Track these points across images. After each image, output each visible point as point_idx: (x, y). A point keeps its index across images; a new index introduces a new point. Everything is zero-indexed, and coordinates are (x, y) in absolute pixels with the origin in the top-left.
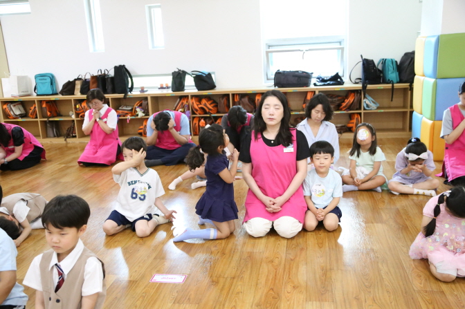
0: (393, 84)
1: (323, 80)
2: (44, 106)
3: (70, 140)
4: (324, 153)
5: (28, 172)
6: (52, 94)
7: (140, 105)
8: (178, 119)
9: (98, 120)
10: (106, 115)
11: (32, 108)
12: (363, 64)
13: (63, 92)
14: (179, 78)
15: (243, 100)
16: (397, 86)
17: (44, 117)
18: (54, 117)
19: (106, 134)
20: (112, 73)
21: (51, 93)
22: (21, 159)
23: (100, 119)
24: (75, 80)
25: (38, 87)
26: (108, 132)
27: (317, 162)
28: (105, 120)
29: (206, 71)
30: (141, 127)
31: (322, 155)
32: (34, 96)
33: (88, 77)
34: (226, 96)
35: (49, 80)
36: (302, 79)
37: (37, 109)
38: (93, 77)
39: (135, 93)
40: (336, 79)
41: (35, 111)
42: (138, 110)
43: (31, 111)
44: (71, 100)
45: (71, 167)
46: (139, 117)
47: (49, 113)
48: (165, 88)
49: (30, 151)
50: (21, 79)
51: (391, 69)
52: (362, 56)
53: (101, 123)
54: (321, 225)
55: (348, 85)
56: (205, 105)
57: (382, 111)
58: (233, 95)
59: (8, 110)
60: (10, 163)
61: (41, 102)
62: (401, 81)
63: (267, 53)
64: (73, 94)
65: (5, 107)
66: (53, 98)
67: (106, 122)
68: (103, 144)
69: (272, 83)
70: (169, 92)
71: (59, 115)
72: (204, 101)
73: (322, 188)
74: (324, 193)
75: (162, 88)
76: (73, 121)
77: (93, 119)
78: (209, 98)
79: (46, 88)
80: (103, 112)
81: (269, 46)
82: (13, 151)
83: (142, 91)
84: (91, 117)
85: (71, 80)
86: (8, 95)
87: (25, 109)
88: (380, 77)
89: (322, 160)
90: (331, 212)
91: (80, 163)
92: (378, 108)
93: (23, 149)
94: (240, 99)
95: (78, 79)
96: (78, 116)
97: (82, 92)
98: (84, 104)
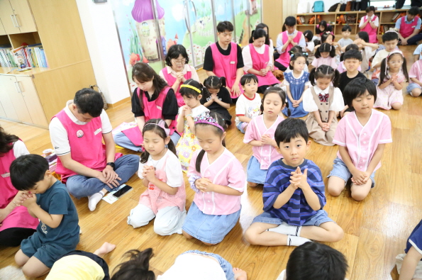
10: (374, 19)
11: (312, 19)
13: (330, 11)
24: (338, 4)
25: (314, 7)
28: (373, 22)
32: (312, 13)
33: (345, 2)
35: (321, 4)
37: (315, 19)
38: (348, 2)
41: (313, 21)
43: (311, 21)
44: (334, 15)
59: (300, 20)
61: (317, 16)
64: (335, 11)
65: (298, 18)
66: (323, 13)
77: (367, 21)
84: (365, 20)
85: (336, 4)
87: (305, 20)
95: (340, 3)
96: (337, 22)
97: (341, 10)
98: (342, 17)
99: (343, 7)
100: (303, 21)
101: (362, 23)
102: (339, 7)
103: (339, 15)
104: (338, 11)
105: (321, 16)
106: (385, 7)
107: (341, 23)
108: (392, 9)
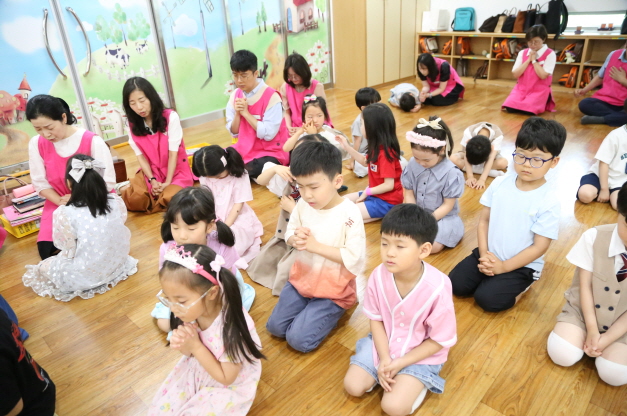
2: (460, 42)
3: (480, 82)
5: (450, 110)
6: (470, 31)
7: (572, 50)
9: (534, 62)
10: (544, 57)
11: (448, 44)
13: (482, 29)
17: (456, 54)
18: (467, 55)
19: (540, 79)
20: (545, 9)
21: (468, 28)
22: (444, 95)
23: (537, 61)
24: (499, 16)
25: (457, 21)
26: (543, 77)
28: (542, 62)
30: (566, 75)
32: (450, 32)
33: (515, 13)
35: (469, 15)
37: (452, 45)
38: (521, 13)
39: (568, 33)
41: (449, 48)
42: (568, 54)
43: (445, 47)
44: (490, 38)
45: (493, 110)
46: (567, 63)
47: (463, 51)
48: (607, 30)
49: (452, 88)
50: (443, 13)
53: (537, 66)
59: (424, 44)
61: (457, 38)
64: (492, 31)
65: (422, 41)
66: (471, 34)
67: (542, 65)
68: (533, 90)
71: (471, 53)
76: (488, 61)
77: (528, 61)
79: (464, 24)
80: (540, 53)
82: (438, 86)
83: (578, 31)
84: (525, 58)
85: (495, 15)
86: (426, 30)
87: (438, 45)
91: (504, 107)
93: (448, 85)
95: (503, 15)
96: (494, 55)
97: (504, 30)
98: (504, 44)
99: (510, 23)
100: (432, 48)
101: (518, 65)
102: (501, 23)
103: (499, 40)
104: (498, 32)
105: (467, 40)
106: (603, 29)
107: (503, 57)
108: (617, 34)
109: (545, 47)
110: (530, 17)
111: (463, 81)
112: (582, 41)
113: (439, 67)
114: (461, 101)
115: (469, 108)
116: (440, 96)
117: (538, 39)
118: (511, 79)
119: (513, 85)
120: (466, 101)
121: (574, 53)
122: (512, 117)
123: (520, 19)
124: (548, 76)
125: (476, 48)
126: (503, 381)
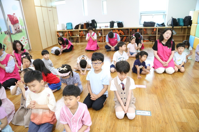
0: (182, 26)
1: (159, 25)
2: (69, 33)
3: (77, 43)
4: (182, 47)
7: (100, 32)
8: (116, 36)
9: (91, 36)
11: (66, 33)
12: (173, 20)
13: (75, 29)
14: (112, 24)
15: (133, 31)
16: (183, 27)
17: (69, 36)
19: (94, 41)
20: (91, 22)
22: (68, 49)
23: (92, 36)
24: (79, 24)
25: (67, 27)
26: (94, 40)
27: (179, 50)
28: (93, 36)
29: (120, 21)
30: (100, 39)
31: (181, 47)
32: (66, 30)
33: (83, 24)
34: (128, 29)
35: (70, 25)
36: (152, 24)
37: (67, 34)
38: (85, 24)
39: (98, 28)
40: (163, 25)
41: (67, 35)
42: (99, 34)
43: (65, 35)
44: (78, 31)
45: (83, 51)
46: (99, 36)
47: (71, 35)
49: (70, 46)
50: (63, 25)
51: (182, 21)
52: (172, 17)
53: (92, 37)
54: (179, 71)
55: (166, 26)
56: (121, 32)
57: (178, 35)
58: (130, 29)
59: (59, 34)
60: (65, 50)
61: (68, 31)
62: (184, 26)
63: (141, 16)
64: (78, 29)
65: (58, 33)
66: (72, 30)
68: (92, 44)
69: (142, 25)
70: (109, 28)
71: (73, 36)
72: (120, 31)
73: (180, 58)
74: (180, 60)
75: (106, 27)
76: (78, 37)
77: (90, 36)
78: (121, 30)
79: (69, 27)
81: (141, 14)
82: (65, 46)
83: (100, 28)
84: (89, 36)
85: (78, 24)
87: (63, 34)
88: (178, 24)
89: (181, 49)
90: (182, 66)
91: (86, 50)
92: (176, 34)
93: (68, 46)
94: (132, 30)
95: (80, 24)
96: (80, 35)
97: (81, 28)
98: (82, 32)
99: (82, 27)
100: (61, 35)
101: (87, 38)
102: (80, 26)
103: (80, 31)
104: (80, 29)
105: (71, 32)
107: (82, 36)
109: (93, 32)
110: (87, 25)
111: (73, 44)
112: (102, 30)
113: (65, 41)
114: (73, 50)
115: (76, 51)
116: (67, 49)
117: (91, 30)
118: (86, 42)
119: (87, 43)
120: (75, 50)
121: (100, 33)
122: (88, 52)
123: (85, 25)
124: (96, 40)
125: (74, 34)
126: (107, 129)
